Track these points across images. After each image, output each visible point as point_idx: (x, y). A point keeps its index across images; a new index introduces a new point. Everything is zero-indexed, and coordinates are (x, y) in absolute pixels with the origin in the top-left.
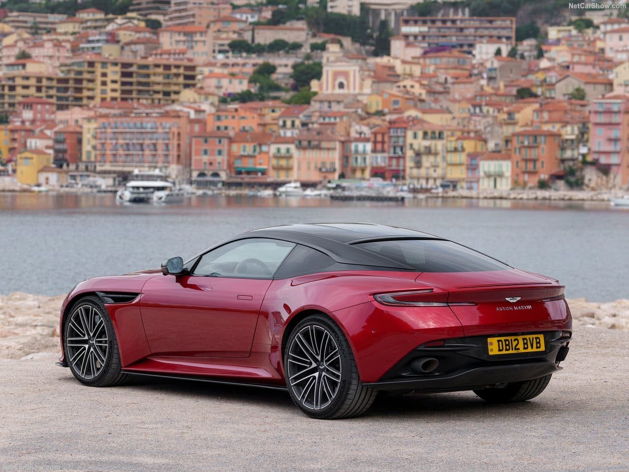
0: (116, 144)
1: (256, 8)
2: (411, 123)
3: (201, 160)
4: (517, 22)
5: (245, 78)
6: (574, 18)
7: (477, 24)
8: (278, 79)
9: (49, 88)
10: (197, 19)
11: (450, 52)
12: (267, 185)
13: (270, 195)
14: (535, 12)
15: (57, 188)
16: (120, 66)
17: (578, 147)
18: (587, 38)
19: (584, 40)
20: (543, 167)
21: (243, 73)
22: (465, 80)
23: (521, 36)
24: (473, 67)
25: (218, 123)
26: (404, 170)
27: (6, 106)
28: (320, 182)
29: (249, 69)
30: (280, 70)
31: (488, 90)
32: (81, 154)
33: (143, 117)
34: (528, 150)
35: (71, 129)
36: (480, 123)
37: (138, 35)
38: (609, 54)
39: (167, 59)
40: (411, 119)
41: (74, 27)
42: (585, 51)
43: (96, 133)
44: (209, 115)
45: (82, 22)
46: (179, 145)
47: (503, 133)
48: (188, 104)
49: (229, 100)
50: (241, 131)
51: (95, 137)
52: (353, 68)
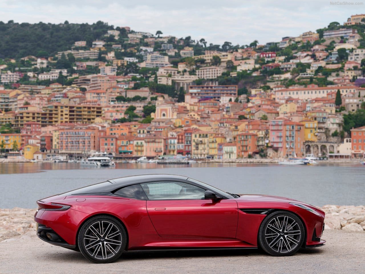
0: (67, 141)
1: (127, 82)
2: (194, 131)
3: (104, 148)
4: (238, 87)
5: (123, 113)
6: (262, 85)
7: (221, 88)
8: (137, 112)
9: (38, 117)
10: (102, 87)
11: (210, 100)
12: (133, 158)
13: (134, 162)
14: (246, 83)
15: (42, 161)
16: (68, 108)
17: (264, 140)
18: (268, 94)
19: (267, 95)
20: (250, 148)
21: (122, 110)
22: (217, 112)
23: (240, 94)
24: (220, 107)
25: (111, 132)
26: (191, 151)
27: (19, 125)
28: (155, 157)
29: (125, 109)
30: (137, 109)
31: (226, 116)
32: (52, 146)
33: (79, 129)
34: (243, 141)
35: (48, 135)
36: (223, 131)
37: (76, 94)
38: (277, 100)
39: (89, 105)
40: (194, 129)
41: (49, 91)
42: (267, 99)
43: (59, 137)
44: (107, 128)
45: (52, 89)
46: (94, 141)
47: (233, 134)
48: (98, 124)
49: (116, 122)
50: (121, 135)
51: (58, 139)
52: (169, 107)
